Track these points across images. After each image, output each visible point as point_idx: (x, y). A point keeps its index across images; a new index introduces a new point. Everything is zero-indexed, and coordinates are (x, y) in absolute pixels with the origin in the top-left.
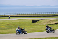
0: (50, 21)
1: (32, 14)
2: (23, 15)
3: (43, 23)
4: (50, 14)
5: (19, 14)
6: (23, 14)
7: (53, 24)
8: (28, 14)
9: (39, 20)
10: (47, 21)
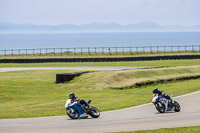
0: (119, 75)
1: (57, 51)
2: (23, 55)
3: (94, 83)
4: (117, 53)
5: (10, 53)
6: (25, 52)
7: (126, 88)
8: (43, 52)
9: (79, 75)
10: (109, 75)
